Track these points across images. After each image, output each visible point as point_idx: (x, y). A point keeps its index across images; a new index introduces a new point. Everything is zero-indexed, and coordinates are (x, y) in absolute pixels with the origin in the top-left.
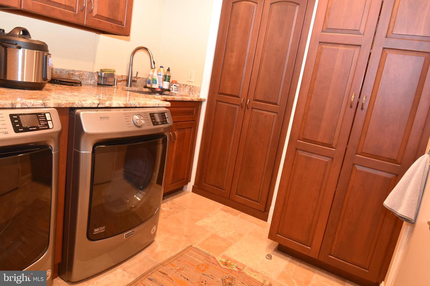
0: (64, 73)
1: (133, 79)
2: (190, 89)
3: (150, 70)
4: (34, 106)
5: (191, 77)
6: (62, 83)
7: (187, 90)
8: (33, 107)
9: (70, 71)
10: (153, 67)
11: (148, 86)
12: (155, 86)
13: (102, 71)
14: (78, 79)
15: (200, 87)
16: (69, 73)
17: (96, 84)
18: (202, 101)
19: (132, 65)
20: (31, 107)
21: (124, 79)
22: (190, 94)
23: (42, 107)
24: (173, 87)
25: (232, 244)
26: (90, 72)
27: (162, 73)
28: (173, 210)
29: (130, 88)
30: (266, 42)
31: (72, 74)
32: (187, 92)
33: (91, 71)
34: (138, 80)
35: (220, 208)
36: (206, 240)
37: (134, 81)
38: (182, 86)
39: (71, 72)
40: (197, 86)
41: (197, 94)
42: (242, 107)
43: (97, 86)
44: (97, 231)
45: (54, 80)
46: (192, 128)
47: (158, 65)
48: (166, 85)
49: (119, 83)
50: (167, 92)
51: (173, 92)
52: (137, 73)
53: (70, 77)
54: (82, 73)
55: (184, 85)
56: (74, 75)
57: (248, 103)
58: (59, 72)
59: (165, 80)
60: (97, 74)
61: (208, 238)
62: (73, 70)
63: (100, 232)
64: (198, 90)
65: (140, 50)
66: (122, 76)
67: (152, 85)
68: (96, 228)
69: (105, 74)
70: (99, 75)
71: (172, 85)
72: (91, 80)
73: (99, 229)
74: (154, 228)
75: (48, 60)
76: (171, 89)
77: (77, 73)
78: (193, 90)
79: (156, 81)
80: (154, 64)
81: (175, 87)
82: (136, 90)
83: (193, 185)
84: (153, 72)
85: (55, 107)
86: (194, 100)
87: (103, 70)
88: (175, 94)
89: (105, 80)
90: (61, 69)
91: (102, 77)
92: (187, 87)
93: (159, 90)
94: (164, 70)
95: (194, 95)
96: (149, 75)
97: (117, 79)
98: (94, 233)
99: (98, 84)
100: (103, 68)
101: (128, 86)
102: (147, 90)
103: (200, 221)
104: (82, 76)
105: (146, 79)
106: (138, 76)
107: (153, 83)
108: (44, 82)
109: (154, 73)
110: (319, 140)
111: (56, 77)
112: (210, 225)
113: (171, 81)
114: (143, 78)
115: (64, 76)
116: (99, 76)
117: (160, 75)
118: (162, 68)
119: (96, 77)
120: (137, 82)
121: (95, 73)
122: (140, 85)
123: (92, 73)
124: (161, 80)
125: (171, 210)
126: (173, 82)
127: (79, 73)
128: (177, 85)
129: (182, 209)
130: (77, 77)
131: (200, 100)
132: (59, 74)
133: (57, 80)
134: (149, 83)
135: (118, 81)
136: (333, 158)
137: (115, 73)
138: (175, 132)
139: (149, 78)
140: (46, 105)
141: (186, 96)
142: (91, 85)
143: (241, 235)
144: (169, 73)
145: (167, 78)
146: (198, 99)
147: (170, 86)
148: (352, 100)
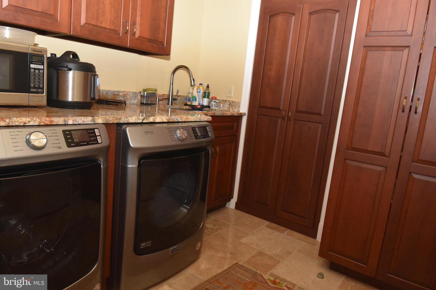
0: (110, 94)
1: (174, 97)
2: (229, 105)
3: (190, 88)
4: (85, 122)
5: (230, 92)
6: (108, 103)
7: (227, 105)
8: (83, 123)
9: (115, 91)
10: (193, 85)
11: (189, 103)
12: (195, 103)
13: (144, 90)
14: (122, 99)
15: (239, 101)
16: (114, 94)
17: (140, 103)
18: (242, 116)
19: (172, 84)
20: (81, 123)
21: (165, 98)
22: (230, 109)
23: (91, 123)
24: (213, 103)
25: (280, 262)
26: (133, 92)
27: (201, 90)
28: (216, 227)
29: (171, 106)
30: (306, 53)
31: (117, 95)
32: (227, 107)
33: (135, 91)
34: (179, 98)
35: (265, 225)
36: (253, 257)
37: (175, 99)
38: (222, 102)
39: (116, 93)
40: (237, 101)
41: (237, 108)
42: (284, 119)
43: (141, 105)
44: (143, 245)
45: (101, 100)
46: (233, 143)
47: (197, 82)
48: (205, 102)
49: (161, 102)
50: (207, 108)
51: (213, 108)
52: (178, 91)
53: (115, 98)
54: (126, 93)
55: (223, 101)
56: (119, 96)
57: (290, 115)
58: (105, 93)
59: (204, 97)
60: (140, 94)
61: (254, 256)
62: (118, 91)
63: (146, 246)
64: (238, 104)
65: (179, 69)
66: (163, 95)
67: (192, 102)
68: (142, 242)
69: (147, 93)
70: (142, 94)
71: (212, 102)
72: (134, 100)
73: (145, 243)
74: (199, 244)
75: (95, 81)
76: (210, 105)
77: (121, 94)
78: (233, 105)
79: (196, 98)
80: (194, 81)
81: (215, 103)
82: (177, 108)
83: (236, 201)
84: (193, 89)
85: (103, 123)
86: (234, 115)
87: (146, 89)
88: (215, 110)
89: (147, 99)
90: (107, 90)
91: (144, 96)
92: (227, 102)
93: (199, 107)
94: (203, 88)
95: (234, 110)
96: (189, 93)
97: (158, 98)
98: (141, 248)
99: (141, 103)
100: (145, 88)
101: (169, 104)
102: (187, 107)
103: (245, 238)
104: (126, 96)
105: (187, 97)
106: (179, 94)
107: (193, 100)
108: (92, 101)
109: (193, 91)
110: (370, 148)
111: (102, 98)
112: (256, 242)
113: (210, 97)
114: (184, 96)
115: (110, 97)
116: (141, 96)
117: (200, 92)
118: (201, 86)
119: (139, 97)
120: (178, 100)
121: (139, 93)
122: (181, 103)
123: (135, 93)
124: (201, 97)
125: (215, 227)
126: (213, 98)
127: (123, 94)
128: (217, 101)
129: (226, 226)
130: (122, 97)
131: (241, 115)
132: (105, 95)
133: (103, 101)
134: (189, 101)
135: (159, 100)
136: (386, 167)
137: (157, 92)
138: (216, 148)
139: (189, 96)
140: (95, 121)
141: (226, 111)
142: (134, 104)
143: (289, 253)
144: (209, 90)
145: (206, 95)
146: (238, 113)
147: (209, 103)
148: (404, 104)
